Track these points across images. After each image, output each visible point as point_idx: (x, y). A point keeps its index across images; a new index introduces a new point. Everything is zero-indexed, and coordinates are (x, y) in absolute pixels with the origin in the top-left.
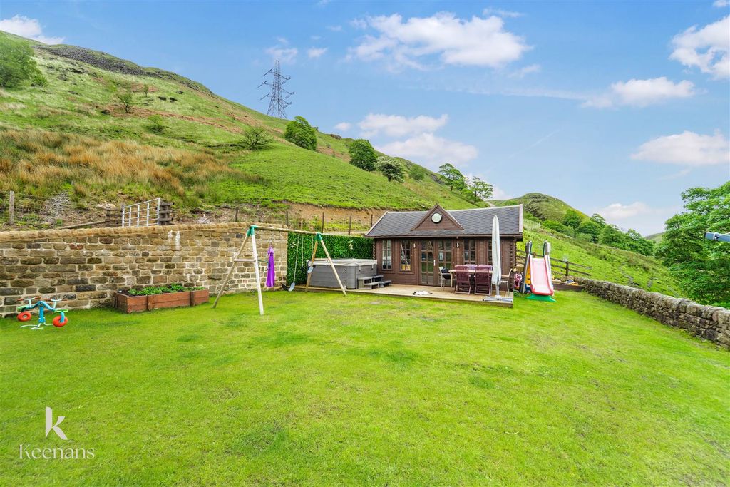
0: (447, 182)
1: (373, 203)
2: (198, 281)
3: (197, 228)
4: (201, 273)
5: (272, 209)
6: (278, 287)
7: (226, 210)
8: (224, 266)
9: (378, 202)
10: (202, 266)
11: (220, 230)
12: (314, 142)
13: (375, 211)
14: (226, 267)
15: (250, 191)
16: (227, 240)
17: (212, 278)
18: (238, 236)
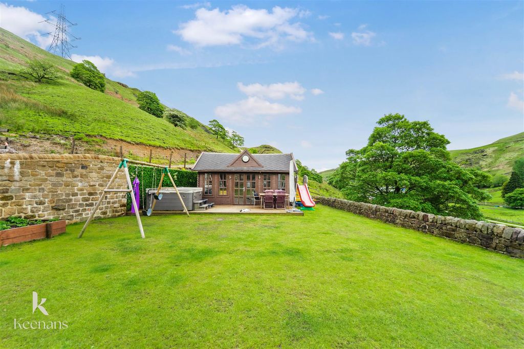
0: (214, 133)
1: (175, 144)
2: (40, 212)
3: (40, 158)
4: (44, 203)
5: (87, 142)
6: (119, 214)
7: (34, 139)
8: (69, 196)
9: (177, 143)
10: (45, 196)
11: (65, 161)
12: (102, 85)
13: (176, 150)
14: (71, 197)
15: (57, 123)
16: (72, 171)
17: (56, 209)
18: (84, 167)
